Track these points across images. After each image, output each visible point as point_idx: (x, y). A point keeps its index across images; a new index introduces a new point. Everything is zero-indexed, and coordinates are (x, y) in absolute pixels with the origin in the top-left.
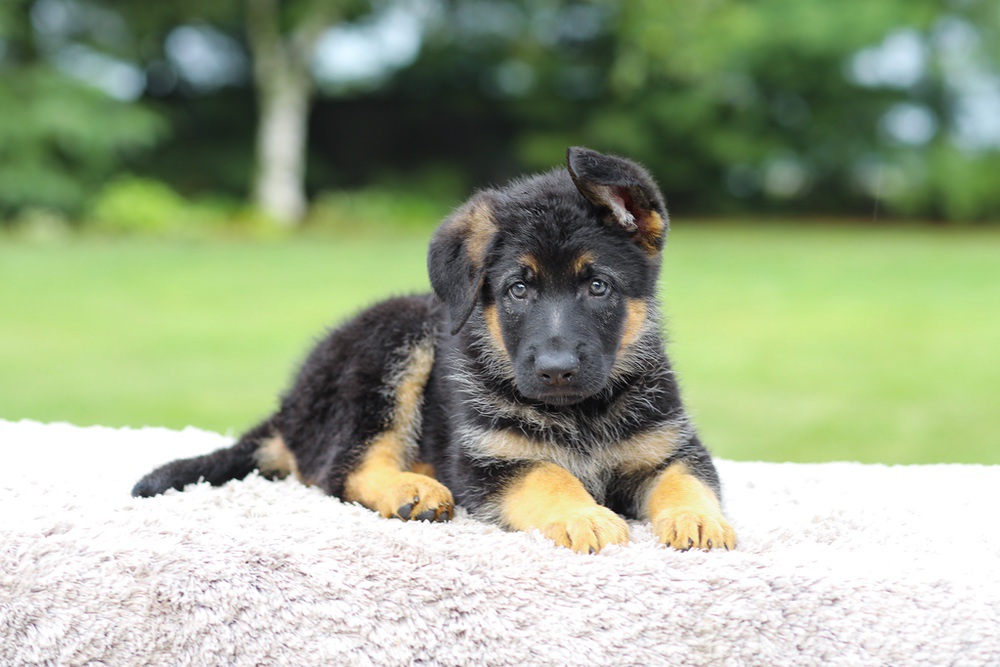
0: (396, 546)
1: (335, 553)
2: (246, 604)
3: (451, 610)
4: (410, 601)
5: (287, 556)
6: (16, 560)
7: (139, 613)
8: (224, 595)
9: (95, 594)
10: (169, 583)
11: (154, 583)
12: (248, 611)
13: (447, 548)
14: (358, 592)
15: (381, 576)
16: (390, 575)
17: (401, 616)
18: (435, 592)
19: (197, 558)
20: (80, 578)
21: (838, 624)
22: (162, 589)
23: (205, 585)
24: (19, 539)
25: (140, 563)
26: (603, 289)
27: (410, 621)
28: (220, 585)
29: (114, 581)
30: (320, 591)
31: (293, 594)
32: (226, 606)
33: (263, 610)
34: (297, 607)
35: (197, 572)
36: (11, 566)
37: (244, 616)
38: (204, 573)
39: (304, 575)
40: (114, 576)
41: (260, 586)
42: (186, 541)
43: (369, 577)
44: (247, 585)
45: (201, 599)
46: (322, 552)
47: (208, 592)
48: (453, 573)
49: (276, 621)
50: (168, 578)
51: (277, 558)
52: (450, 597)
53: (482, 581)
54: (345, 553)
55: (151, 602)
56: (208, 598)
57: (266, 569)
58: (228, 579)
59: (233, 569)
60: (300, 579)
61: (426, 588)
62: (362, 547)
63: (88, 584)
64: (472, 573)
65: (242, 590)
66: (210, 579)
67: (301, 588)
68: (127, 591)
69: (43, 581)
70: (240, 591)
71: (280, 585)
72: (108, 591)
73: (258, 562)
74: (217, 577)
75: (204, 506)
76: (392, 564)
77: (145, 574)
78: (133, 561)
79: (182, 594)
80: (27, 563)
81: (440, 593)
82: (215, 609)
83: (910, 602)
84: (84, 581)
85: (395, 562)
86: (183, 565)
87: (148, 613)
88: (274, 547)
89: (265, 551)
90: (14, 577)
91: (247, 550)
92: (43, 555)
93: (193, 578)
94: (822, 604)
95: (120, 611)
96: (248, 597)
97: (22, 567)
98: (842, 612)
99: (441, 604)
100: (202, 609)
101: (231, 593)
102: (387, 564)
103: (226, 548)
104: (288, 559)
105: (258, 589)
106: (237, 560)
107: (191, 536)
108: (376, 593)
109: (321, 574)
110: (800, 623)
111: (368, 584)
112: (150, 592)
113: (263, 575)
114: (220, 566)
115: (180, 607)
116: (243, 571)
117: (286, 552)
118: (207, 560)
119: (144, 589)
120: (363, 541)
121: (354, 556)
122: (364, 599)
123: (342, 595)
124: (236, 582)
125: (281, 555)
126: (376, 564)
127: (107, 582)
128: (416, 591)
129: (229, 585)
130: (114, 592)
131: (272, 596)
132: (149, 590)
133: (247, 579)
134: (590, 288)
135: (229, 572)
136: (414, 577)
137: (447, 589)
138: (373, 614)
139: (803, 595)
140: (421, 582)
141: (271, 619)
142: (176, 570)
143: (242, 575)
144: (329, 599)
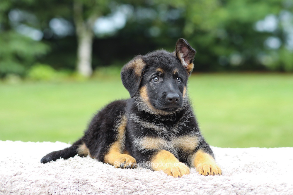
0: (120, 176)
1: (101, 179)
4: (124, 193)
5: (87, 180)
6: (5, 183)
8: (68, 192)
9: (29, 193)
10: (51, 189)
11: (47, 189)
13: (135, 177)
14: (109, 191)
15: (115, 186)
16: (118, 185)
18: (132, 190)
19: (59, 181)
20: (24, 188)
22: (49, 191)
23: (62, 190)
24: (6, 177)
25: (43, 183)
28: (67, 189)
29: (35, 189)
30: (97, 191)
31: (89, 192)
35: (60, 186)
36: (4, 185)
38: (62, 186)
39: (92, 186)
40: (35, 188)
41: (79, 189)
42: (56, 177)
43: (112, 186)
44: (75, 189)
45: (61, 194)
46: (98, 179)
47: (63, 192)
48: (137, 184)
50: (51, 188)
51: (84, 181)
52: (136, 191)
53: (146, 186)
54: (104, 179)
57: (81, 184)
58: (69, 188)
59: (71, 185)
60: (91, 187)
61: (129, 189)
62: (110, 177)
63: (27, 190)
64: (143, 184)
66: (64, 188)
67: (91, 190)
68: (39, 192)
69: (14, 190)
70: (73, 191)
71: (85, 189)
72: (33, 192)
73: (78, 182)
74: (66, 187)
75: (62, 166)
76: (119, 182)
77: (44, 187)
78: (41, 183)
79: (56, 193)
80: (9, 184)
81: (133, 190)
83: (274, 190)
84: (26, 189)
85: (120, 181)
86: (56, 184)
88: (83, 178)
89: (80, 179)
90: (5, 188)
91: (75, 179)
92: (13, 182)
93: (59, 188)
94: (248, 191)
96: (75, 193)
97: (7, 185)
98: (254, 193)
101: (70, 192)
102: (117, 182)
103: (69, 178)
104: (87, 181)
105: (79, 190)
106: (72, 182)
107: (58, 175)
108: (114, 191)
109: (97, 185)
111: (112, 188)
112: (46, 192)
113: (80, 186)
114: (67, 184)
116: (74, 185)
117: (87, 179)
118: (63, 182)
120: (110, 175)
121: (107, 180)
122: (110, 193)
123: (104, 192)
124: (72, 188)
125: (85, 180)
126: (114, 182)
127: (33, 189)
128: (126, 190)
129: (69, 189)
130: (35, 192)
131: (83, 192)
132: (45, 192)
133: (75, 187)
135: (70, 186)
136: (125, 186)
137: (135, 189)
139: (242, 188)
140: (128, 187)
142: (54, 185)
143: (73, 186)
144: (100, 193)
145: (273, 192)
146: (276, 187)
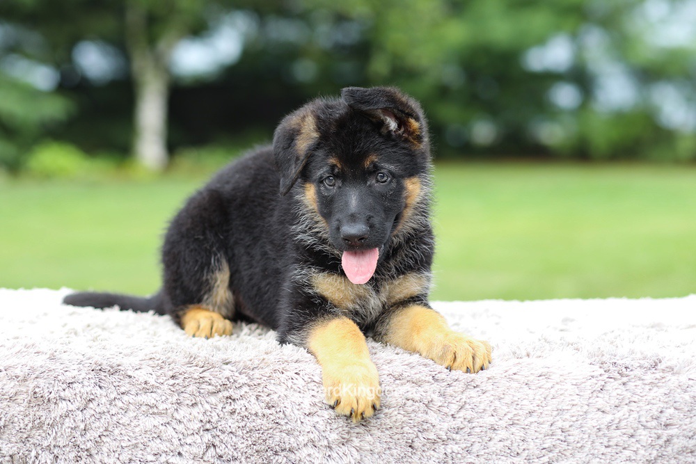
0: (191, 357)
1: (151, 362)
2: (92, 397)
3: (227, 398)
4: (199, 392)
5: (119, 366)
7: (22, 405)
8: (77, 391)
10: (42, 385)
11: (32, 386)
12: (93, 402)
13: (224, 357)
14: (165, 387)
15: (180, 376)
16: (186, 375)
17: (194, 402)
18: (216, 386)
19: (57, 366)
21: (479, 399)
22: (37, 390)
23: (65, 386)
25: (22, 373)
26: (385, 178)
27: (200, 405)
28: (75, 385)
29: (5, 385)
30: (139, 387)
31: (123, 389)
32: (79, 399)
33: (104, 400)
34: (125, 398)
35: (60, 378)
37: (91, 405)
38: (64, 378)
39: (130, 377)
40: (4, 382)
41: (101, 385)
42: (52, 358)
43: (173, 377)
44: (93, 385)
45: (62, 394)
46: (142, 362)
47: (67, 390)
48: (227, 373)
49: (112, 407)
50: (41, 382)
51: (112, 368)
52: (226, 389)
53: (247, 378)
54: (157, 362)
55: (29, 398)
56: (67, 394)
57: (105, 374)
58: (80, 381)
59: (84, 375)
60: (127, 380)
61: (210, 384)
62: (169, 358)
64: (240, 373)
65: (89, 388)
66: (68, 382)
67: (128, 386)
68: (13, 391)
70: (88, 389)
71: (115, 384)
73: (100, 370)
74: (73, 380)
75: (67, 336)
76: (188, 369)
77: (25, 380)
78: (18, 372)
79: (51, 393)
81: (219, 387)
82: (72, 401)
85: (191, 367)
86: (50, 373)
87: (28, 405)
88: (111, 360)
89: (105, 362)
91: (93, 363)
93: (57, 382)
95: (9, 404)
96: (93, 392)
98: (480, 392)
99: (220, 395)
100: (63, 402)
101: (82, 391)
102: (184, 369)
103: (79, 361)
104: (119, 368)
105: (100, 387)
106: (86, 369)
107: (55, 354)
108: (177, 387)
109: (141, 376)
110: (453, 401)
111: (172, 382)
112: (29, 392)
113: (103, 378)
114: (75, 373)
115: (49, 400)
116: (90, 376)
117: (118, 363)
118: (66, 369)
119: (25, 390)
120: (169, 355)
121: (163, 364)
122: (169, 391)
123: (155, 390)
124: (86, 383)
125: (114, 365)
126: (179, 368)
128: (204, 386)
129: (81, 385)
130: (4, 391)
131: (109, 391)
132: (28, 390)
133: (93, 381)
134: (376, 178)
135: (81, 377)
136: (202, 376)
137: (224, 385)
138: (174, 401)
139: (455, 383)
140: (207, 379)
141: (108, 406)
142: (45, 377)
143: (89, 378)
144: (146, 393)
145: (521, 390)
146: (528, 381)
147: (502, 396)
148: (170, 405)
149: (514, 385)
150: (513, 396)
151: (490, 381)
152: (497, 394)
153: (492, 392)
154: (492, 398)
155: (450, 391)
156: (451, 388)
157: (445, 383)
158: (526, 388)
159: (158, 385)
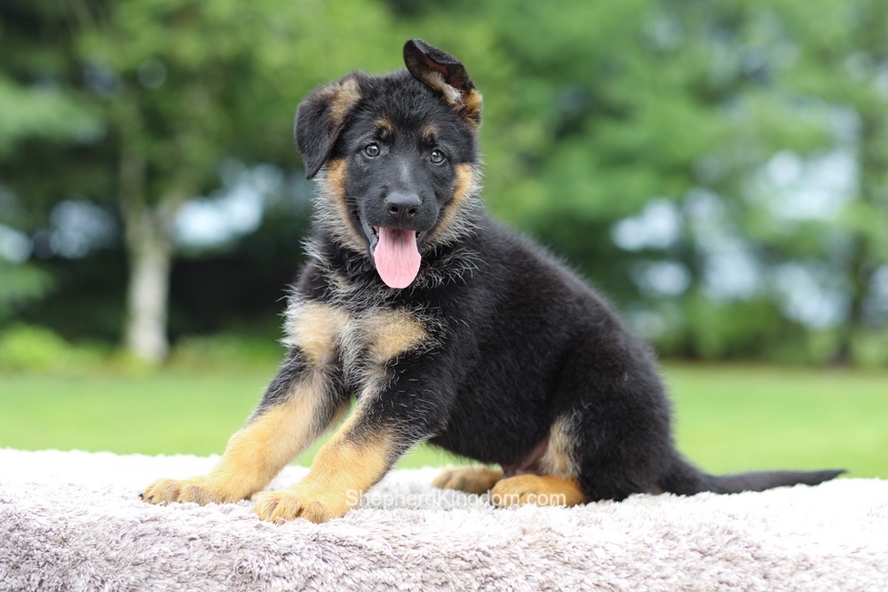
2: (315, 574)
3: (487, 576)
6: (119, 538)
7: (225, 583)
8: (295, 565)
9: (186, 566)
10: (250, 558)
11: (237, 558)
12: (315, 579)
17: (443, 580)
18: (471, 562)
19: (270, 536)
20: (172, 554)
21: (812, 584)
22: (244, 564)
23: (278, 558)
24: (121, 523)
25: (224, 542)
27: (451, 583)
28: (291, 557)
29: (201, 556)
30: (374, 559)
31: (352, 562)
32: (297, 575)
33: (330, 577)
34: (356, 574)
35: (272, 548)
36: (114, 543)
37: (313, 584)
38: (277, 548)
39: (361, 548)
40: (201, 552)
41: (326, 557)
44: (315, 558)
45: (276, 569)
47: (281, 564)
49: (340, 587)
50: (249, 553)
52: (485, 566)
55: (233, 574)
56: (282, 568)
57: (331, 544)
58: (298, 552)
59: (302, 544)
60: (357, 552)
63: (179, 558)
65: (311, 562)
66: (283, 552)
67: (358, 558)
68: (213, 564)
69: (142, 556)
72: (196, 563)
74: (289, 550)
77: (227, 551)
78: (218, 541)
79: (261, 568)
80: (128, 541)
81: (475, 561)
82: (288, 578)
83: (870, 567)
84: (175, 556)
86: (259, 543)
87: (232, 583)
90: (118, 552)
92: (142, 536)
93: (268, 553)
94: (798, 569)
95: (207, 581)
96: (316, 567)
97: (123, 544)
98: (815, 574)
99: (478, 572)
100: (277, 579)
101: (302, 564)
105: (324, 560)
106: (306, 537)
110: (781, 586)
112: (234, 566)
113: (329, 548)
114: (292, 541)
115: (259, 577)
116: (311, 547)
118: (279, 537)
119: (227, 563)
123: (392, 564)
124: (305, 555)
127: (195, 556)
128: (456, 560)
129: (298, 558)
130: (201, 564)
131: (336, 564)
132: (232, 564)
133: (314, 553)
135: (299, 547)
138: (419, 579)
139: (781, 563)
141: (335, 585)
142: (253, 547)
143: (309, 550)
144: (382, 567)
145: (868, 573)
146: (876, 560)
147: (843, 580)
148: (413, 585)
149: (858, 565)
150: (858, 580)
151: (827, 560)
152: (836, 577)
153: (831, 575)
154: (829, 583)
155: (775, 571)
156: (777, 569)
157: (769, 563)
158: (874, 570)
159: (397, 558)
